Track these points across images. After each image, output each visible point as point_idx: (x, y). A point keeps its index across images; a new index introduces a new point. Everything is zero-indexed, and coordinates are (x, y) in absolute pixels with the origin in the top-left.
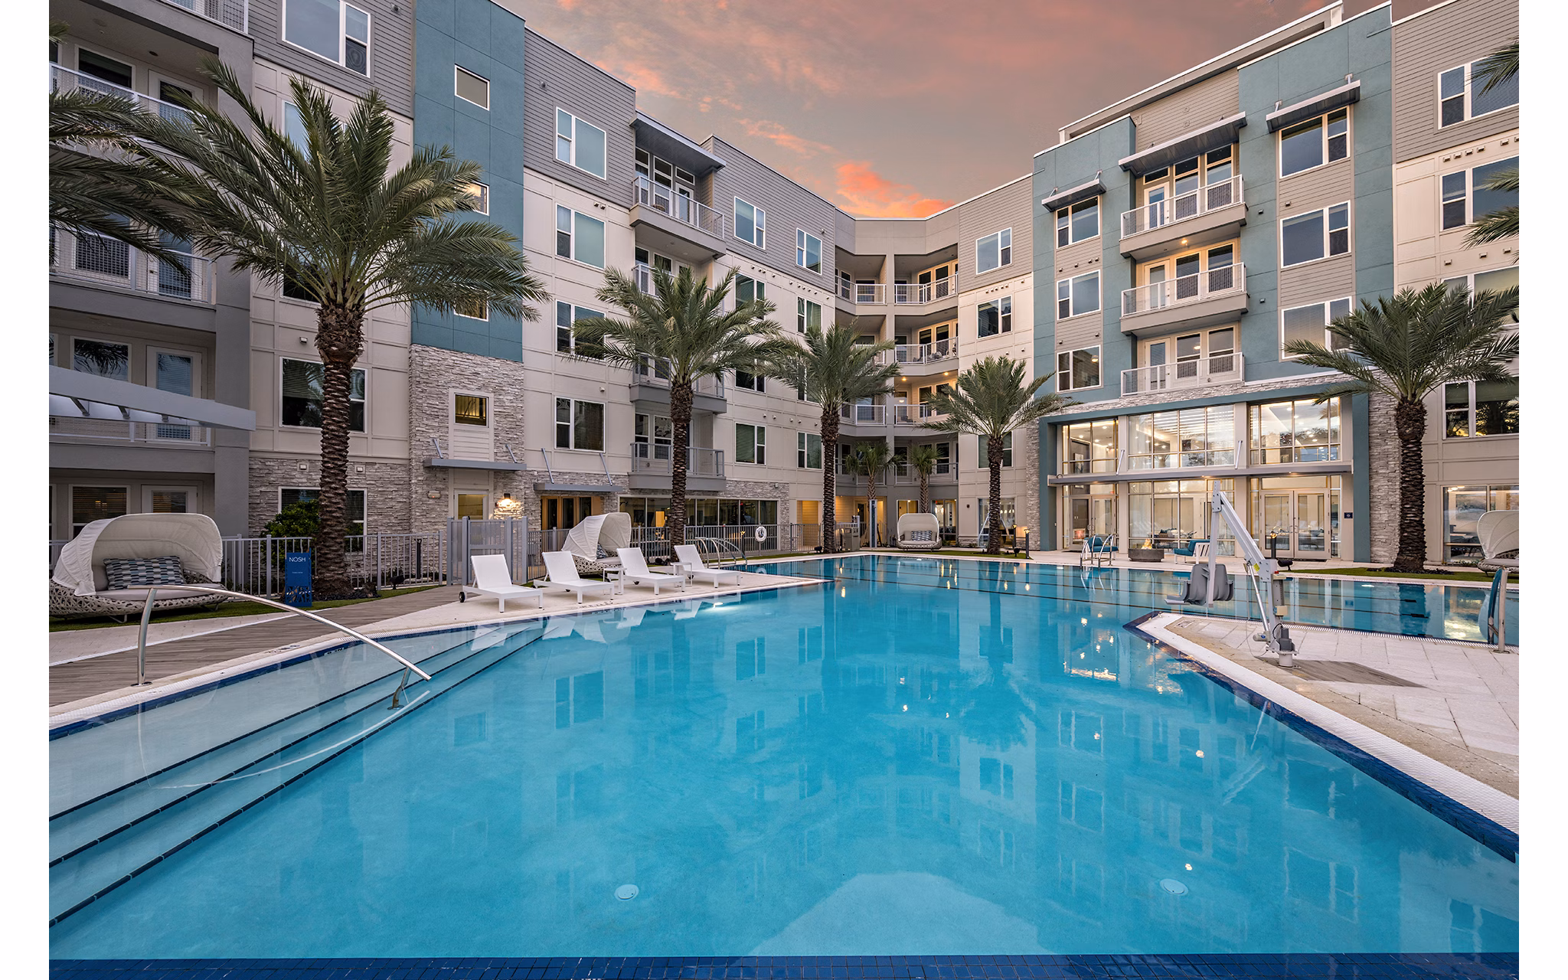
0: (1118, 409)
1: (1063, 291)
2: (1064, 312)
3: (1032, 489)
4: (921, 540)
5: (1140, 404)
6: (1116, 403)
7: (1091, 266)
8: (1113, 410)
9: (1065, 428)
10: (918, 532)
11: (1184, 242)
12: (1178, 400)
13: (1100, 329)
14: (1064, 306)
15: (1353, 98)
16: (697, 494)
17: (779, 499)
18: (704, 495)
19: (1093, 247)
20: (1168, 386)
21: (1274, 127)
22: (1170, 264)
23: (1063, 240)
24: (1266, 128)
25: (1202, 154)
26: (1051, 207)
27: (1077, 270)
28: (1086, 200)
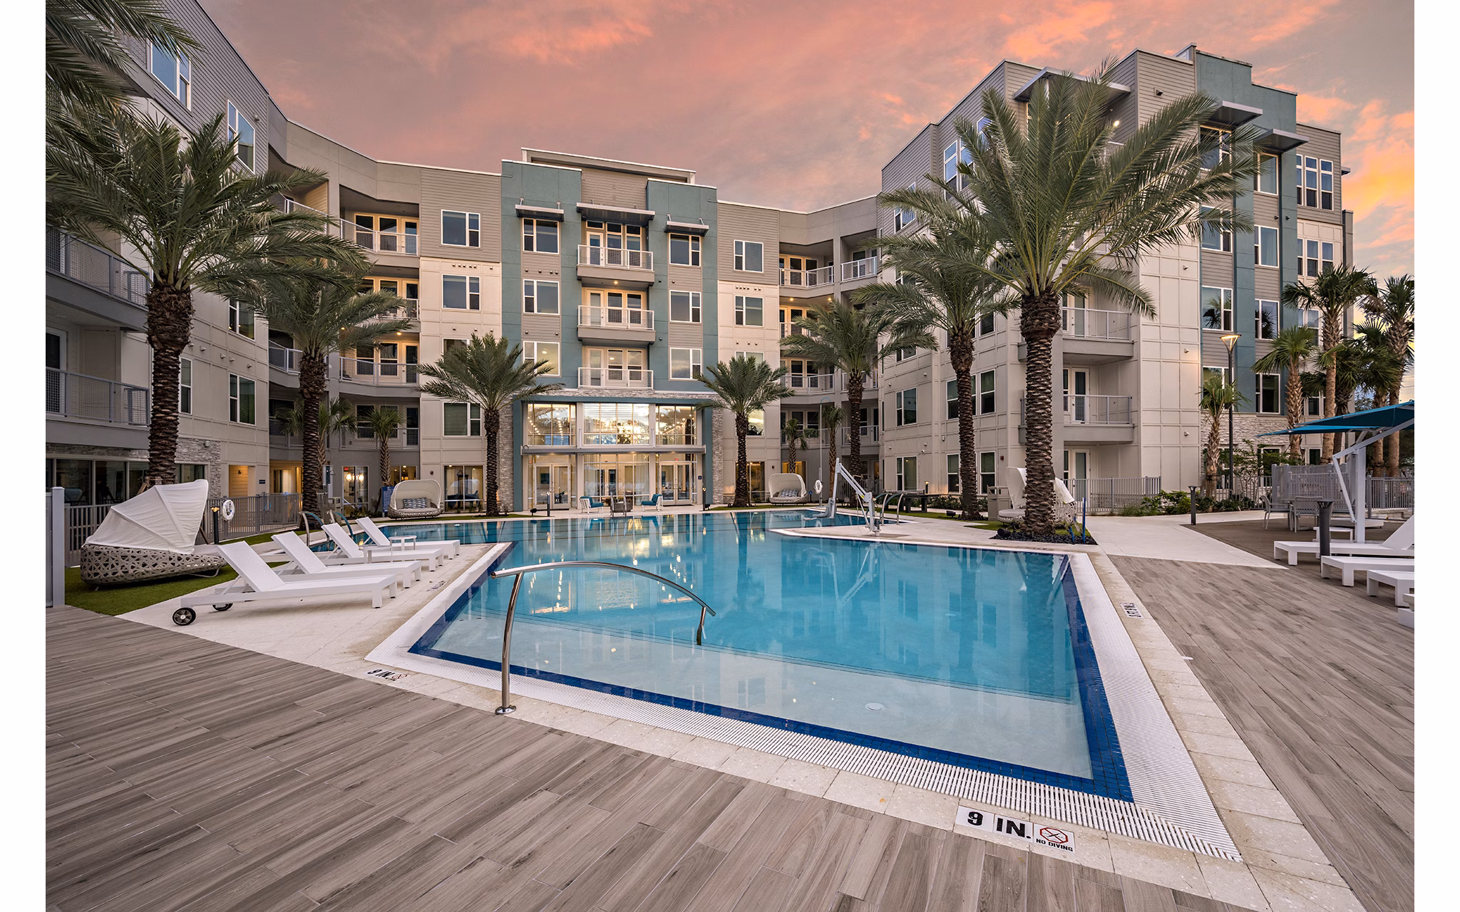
0: (577, 397)
1: (529, 289)
2: (529, 308)
3: (505, 458)
4: (417, 507)
5: (592, 395)
6: (575, 392)
7: (551, 276)
8: (573, 397)
9: (530, 406)
10: (416, 500)
11: (616, 283)
12: (617, 396)
13: (559, 331)
14: (529, 304)
15: (703, 233)
16: (99, 454)
17: (209, 463)
18: (109, 454)
19: (552, 261)
20: (603, 386)
21: (668, 230)
22: (604, 294)
23: (529, 246)
24: (664, 227)
25: (624, 224)
26: (520, 214)
27: (540, 275)
28: (548, 221)
